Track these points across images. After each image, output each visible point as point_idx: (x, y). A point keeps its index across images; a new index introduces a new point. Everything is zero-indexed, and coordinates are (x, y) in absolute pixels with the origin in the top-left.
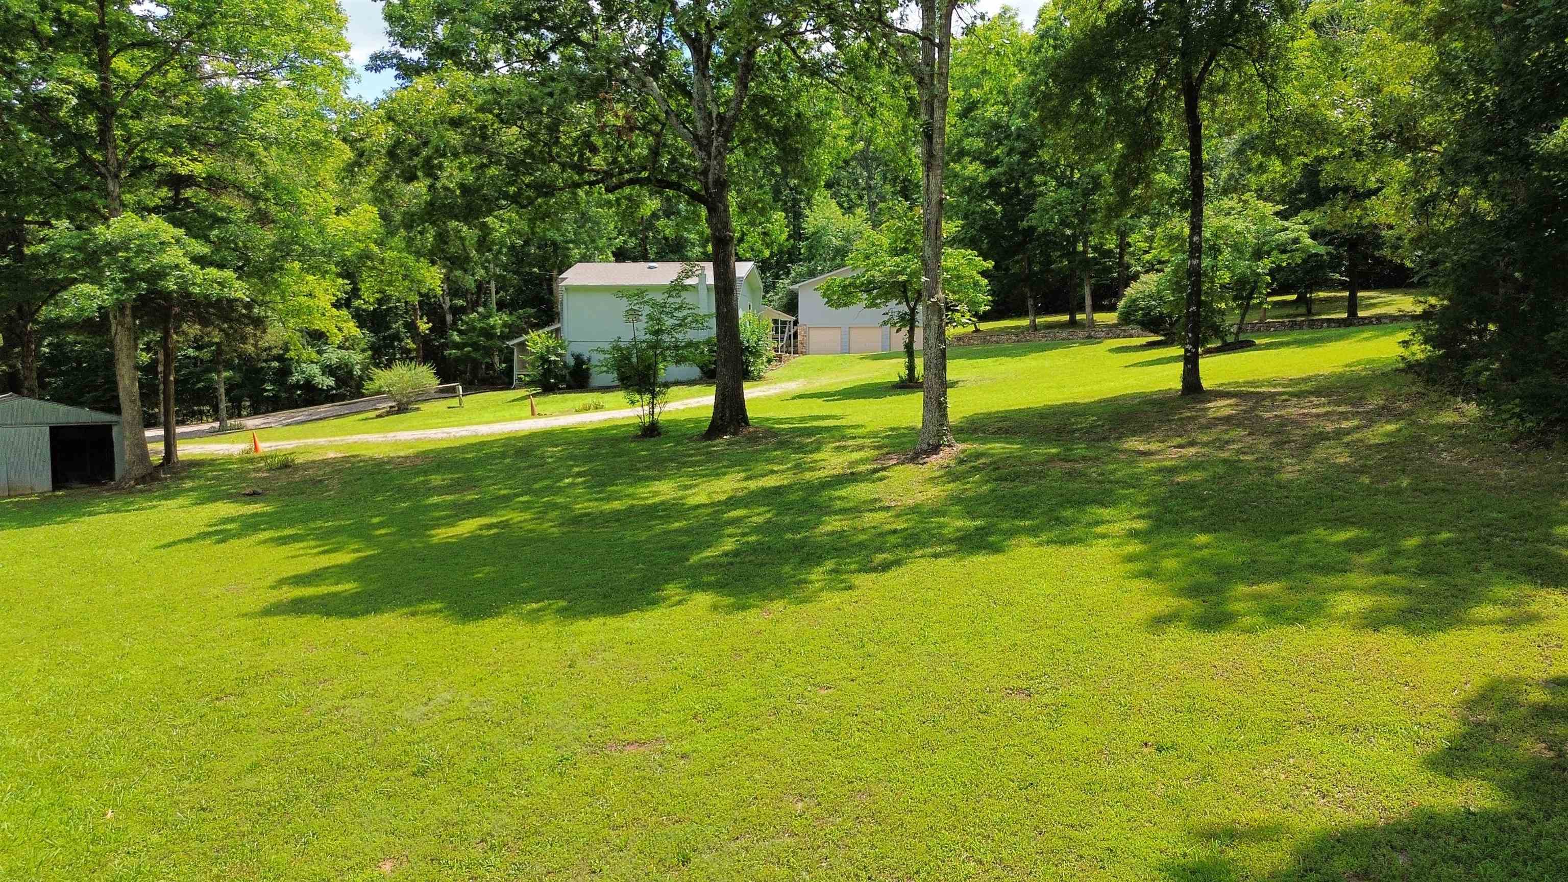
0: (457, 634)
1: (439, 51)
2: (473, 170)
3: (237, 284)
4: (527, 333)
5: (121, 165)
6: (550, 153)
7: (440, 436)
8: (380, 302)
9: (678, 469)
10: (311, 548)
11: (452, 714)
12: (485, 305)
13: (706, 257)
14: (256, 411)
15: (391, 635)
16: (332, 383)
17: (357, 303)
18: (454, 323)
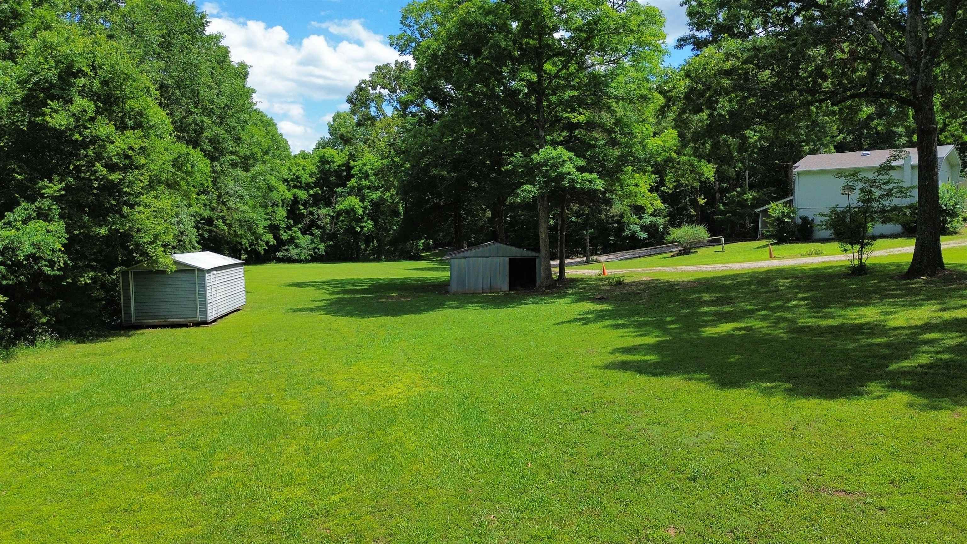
0: (717, 395)
1: (719, 29)
2: (737, 101)
3: (599, 181)
4: (769, 204)
5: (546, 121)
6: (791, 84)
7: (709, 269)
8: (676, 187)
9: (881, 299)
10: (631, 332)
11: (713, 446)
12: (741, 186)
13: (911, 144)
14: (604, 252)
15: (676, 391)
16: (646, 236)
17: (662, 189)
18: (721, 198)
